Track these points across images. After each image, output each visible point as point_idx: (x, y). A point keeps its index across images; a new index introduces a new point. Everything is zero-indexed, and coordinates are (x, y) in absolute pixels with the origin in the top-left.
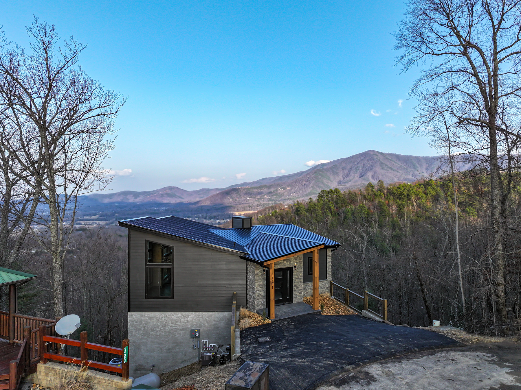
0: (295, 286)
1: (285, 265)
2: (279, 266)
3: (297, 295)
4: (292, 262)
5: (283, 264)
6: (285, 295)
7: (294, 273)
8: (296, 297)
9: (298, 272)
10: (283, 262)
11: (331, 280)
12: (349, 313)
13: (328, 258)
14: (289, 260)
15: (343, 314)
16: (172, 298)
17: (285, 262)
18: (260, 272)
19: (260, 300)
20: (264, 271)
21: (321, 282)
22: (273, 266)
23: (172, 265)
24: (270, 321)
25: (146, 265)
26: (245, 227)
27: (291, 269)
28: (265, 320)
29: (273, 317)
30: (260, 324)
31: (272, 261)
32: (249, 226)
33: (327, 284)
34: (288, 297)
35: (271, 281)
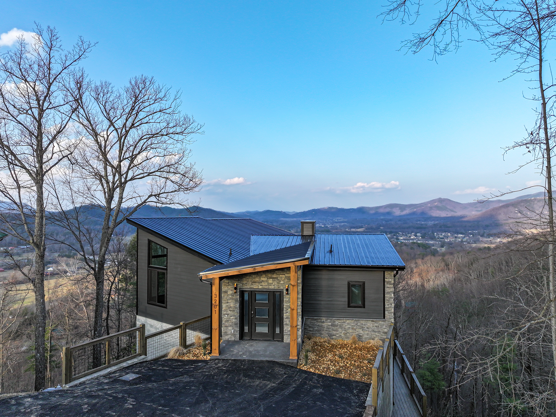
0: (287, 318)
1: (270, 284)
2: (260, 285)
6: (272, 328)
7: (286, 298)
8: (289, 335)
10: (267, 281)
11: (393, 321)
12: (358, 378)
13: (386, 285)
14: (277, 278)
15: (342, 376)
16: (166, 307)
17: (271, 281)
18: (229, 289)
19: (230, 328)
20: (236, 288)
21: (372, 321)
22: (217, 281)
23: (166, 269)
24: (209, 358)
25: (148, 267)
26: (305, 233)
27: (281, 292)
28: (205, 354)
29: (216, 353)
30: (195, 358)
31: (215, 274)
32: (311, 233)
33: (384, 327)
34: (278, 331)
35: (213, 302)
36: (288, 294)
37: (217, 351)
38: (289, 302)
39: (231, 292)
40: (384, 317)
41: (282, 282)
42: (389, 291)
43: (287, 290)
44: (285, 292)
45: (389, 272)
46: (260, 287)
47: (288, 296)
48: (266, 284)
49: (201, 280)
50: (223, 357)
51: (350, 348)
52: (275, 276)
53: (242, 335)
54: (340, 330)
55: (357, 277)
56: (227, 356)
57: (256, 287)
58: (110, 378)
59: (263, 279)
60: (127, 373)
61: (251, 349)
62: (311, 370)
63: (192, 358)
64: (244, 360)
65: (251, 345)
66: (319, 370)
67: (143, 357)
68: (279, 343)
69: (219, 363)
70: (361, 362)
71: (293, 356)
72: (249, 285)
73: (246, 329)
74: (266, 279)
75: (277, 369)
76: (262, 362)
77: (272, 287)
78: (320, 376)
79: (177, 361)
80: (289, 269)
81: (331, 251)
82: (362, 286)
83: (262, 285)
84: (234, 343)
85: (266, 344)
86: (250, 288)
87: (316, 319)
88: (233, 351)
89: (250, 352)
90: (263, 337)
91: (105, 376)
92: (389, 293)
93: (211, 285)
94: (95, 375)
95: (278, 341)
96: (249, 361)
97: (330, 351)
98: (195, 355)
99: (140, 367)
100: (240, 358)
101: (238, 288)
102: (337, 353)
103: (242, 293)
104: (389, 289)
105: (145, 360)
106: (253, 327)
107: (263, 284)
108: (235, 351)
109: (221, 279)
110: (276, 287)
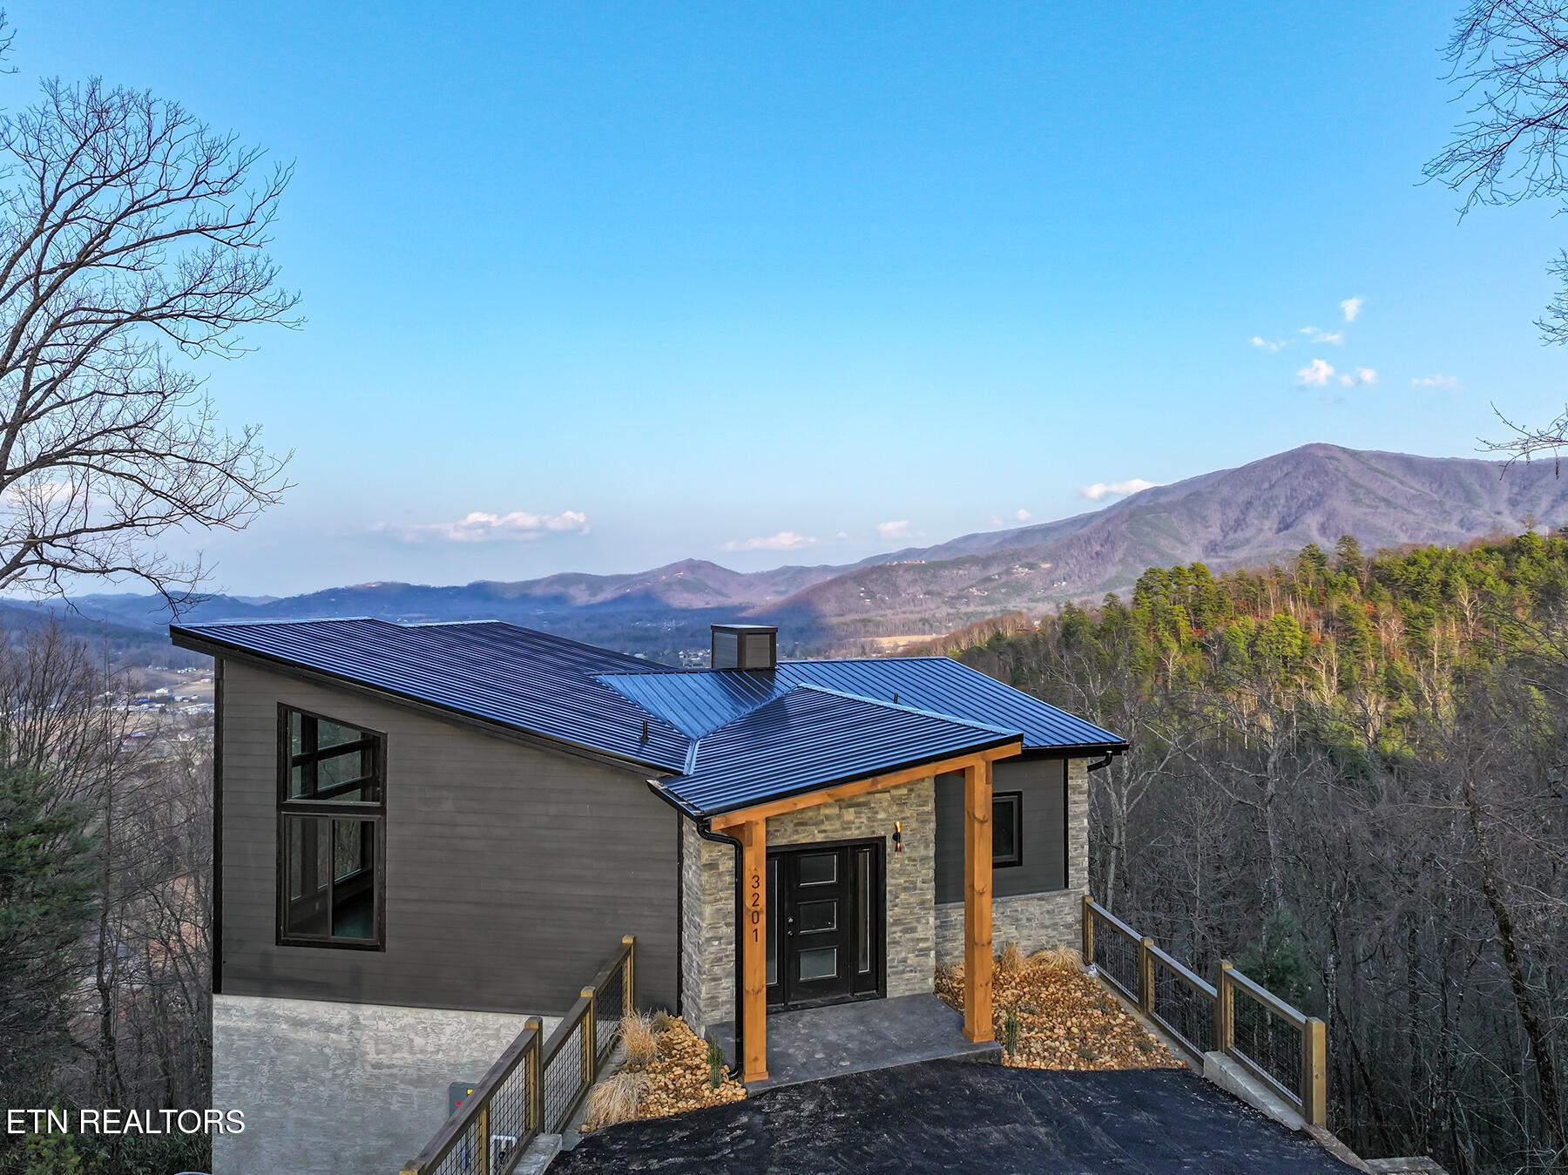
0: (896, 923)
1: (847, 826)
2: (819, 832)
3: (904, 960)
4: (882, 815)
5: (837, 825)
6: (848, 961)
7: (893, 863)
8: (903, 972)
9: (909, 859)
10: (839, 816)
11: (1087, 892)
12: (1142, 1060)
13: (1072, 797)
14: (866, 804)
16: (379, 947)
17: (849, 815)
21: (1039, 899)
22: (759, 832)
23: (382, 810)
24: (740, 1092)
25: (281, 807)
26: (750, 663)
27: (878, 845)
28: (717, 1084)
29: (757, 1073)
30: (695, 1104)
31: (753, 810)
32: (765, 662)
33: (1067, 910)
34: (864, 966)
35: (748, 903)
36: (898, 849)
37: (762, 1066)
38: (902, 872)
40: (1066, 886)
43: (896, 837)
44: (889, 843)
45: (1078, 761)
46: (820, 838)
47: (897, 855)
52: (861, 797)
56: (790, 1074)
57: (806, 837)
59: (828, 812)
66: (1048, 1059)
68: (877, 1005)
71: (984, 1032)
72: (786, 834)
74: (836, 810)
77: (853, 833)
82: (1017, 804)
83: (825, 831)
86: (789, 844)
89: (843, 1047)
90: (828, 992)
92: (1077, 817)
95: (870, 997)
98: (678, 1094)
100: (839, 1072)
104: (1079, 806)
106: (792, 965)
107: (827, 826)
110: (864, 832)
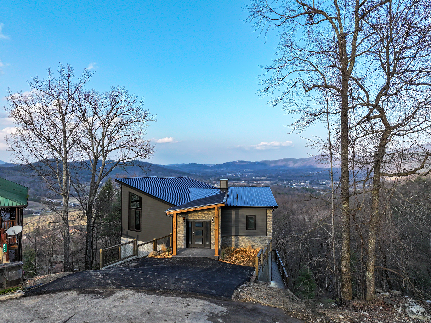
0: (213, 235)
1: (203, 217)
3: (214, 242)
6: (204, 241)
7: (212, 225)
11: (271, 237)
12: (250, 265)
13: (268, 217)
14: (207, 214)
15: (242, 264)
16: (140, 232)
17: (204, 215)
18: (181, 220)
19: (181, 242)
20: (184, 220)
21: (260, 237)
22: (175, 215)
23: (141, 209)
24: (171, 257)
25: (129, 208)
26: (222, 187)
27: (209, 221)
28: (168, 255)
29: (175, 254)
30: (163, 257)
31: (174, 212)
32: (225, 187)
33: (267, 240)
34: (207, 243)
35: (173, 227)
36: (213, 222)
37: (176, 253)
38: (214, 226)
39: (182, 222)
40: (267, 235)
41: (210, 216)
42: (269, 220)
43: (213, 220)
44: (211, 221)
45: (269, 210)
46: (198, 219)
47: (213, 223)
48: (201, 217)
49: (167, 215)
50: (179, 256)
51: (248, 252)
52: (206, 212)
53: (188, 246)
54: (242, 242)
55: (251, 213)
56: (180, 255)
57: (195, 218)
58: (123, 265)
59: (199, 214)
60: (131, 263)
61: (193, 252)
62: (226, 262)
63: (161, 257)
64: (190, 257)
65: (193, 250)
66: (230, 262)
67: (136, 256)
68: (209, 249)
69: (177, 259)
70: (252, 259)
71: (216, 254)
72: (191, 217)
73: (190, 243)
74: (201, 214)
75: (208, 261)
76: (200, 258)
77: (204, 219)
78: (230, 264)
79: (154, 258)
80: (214, 209)
81: (237, 198)
82: (254, 218)
84: (184, 249)
85: (201, 250)
86: (192, 219)
87: (229, 237)
88: (183, 253)
89: (193, 254)
90: (200, 247)
91: (120, 264)
92: (269, 221)
93: (172, 217)
94: (115, 264)
95: (208, 248)
96: (193, 257)
97: (236, 253)
98: (163, 256)
99: (136, 261)
100: (188, 256)
101: (186, 219)
102: (240, 254)
103: (188, 222)
104: (270, 219)
105: (137, 258)
106: (194, 241)
107: (199, 217)
108: (185, 253)
109: (177, 214)
110: (207, 219)
